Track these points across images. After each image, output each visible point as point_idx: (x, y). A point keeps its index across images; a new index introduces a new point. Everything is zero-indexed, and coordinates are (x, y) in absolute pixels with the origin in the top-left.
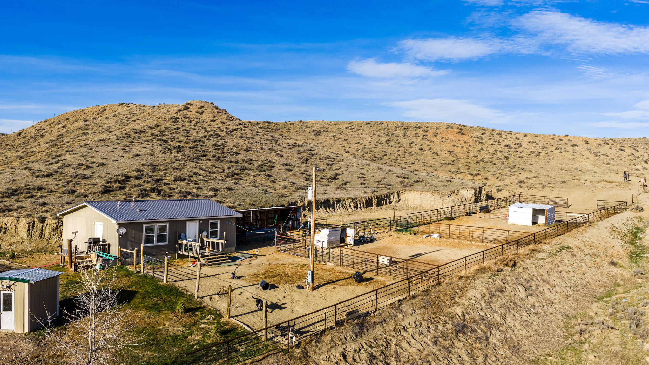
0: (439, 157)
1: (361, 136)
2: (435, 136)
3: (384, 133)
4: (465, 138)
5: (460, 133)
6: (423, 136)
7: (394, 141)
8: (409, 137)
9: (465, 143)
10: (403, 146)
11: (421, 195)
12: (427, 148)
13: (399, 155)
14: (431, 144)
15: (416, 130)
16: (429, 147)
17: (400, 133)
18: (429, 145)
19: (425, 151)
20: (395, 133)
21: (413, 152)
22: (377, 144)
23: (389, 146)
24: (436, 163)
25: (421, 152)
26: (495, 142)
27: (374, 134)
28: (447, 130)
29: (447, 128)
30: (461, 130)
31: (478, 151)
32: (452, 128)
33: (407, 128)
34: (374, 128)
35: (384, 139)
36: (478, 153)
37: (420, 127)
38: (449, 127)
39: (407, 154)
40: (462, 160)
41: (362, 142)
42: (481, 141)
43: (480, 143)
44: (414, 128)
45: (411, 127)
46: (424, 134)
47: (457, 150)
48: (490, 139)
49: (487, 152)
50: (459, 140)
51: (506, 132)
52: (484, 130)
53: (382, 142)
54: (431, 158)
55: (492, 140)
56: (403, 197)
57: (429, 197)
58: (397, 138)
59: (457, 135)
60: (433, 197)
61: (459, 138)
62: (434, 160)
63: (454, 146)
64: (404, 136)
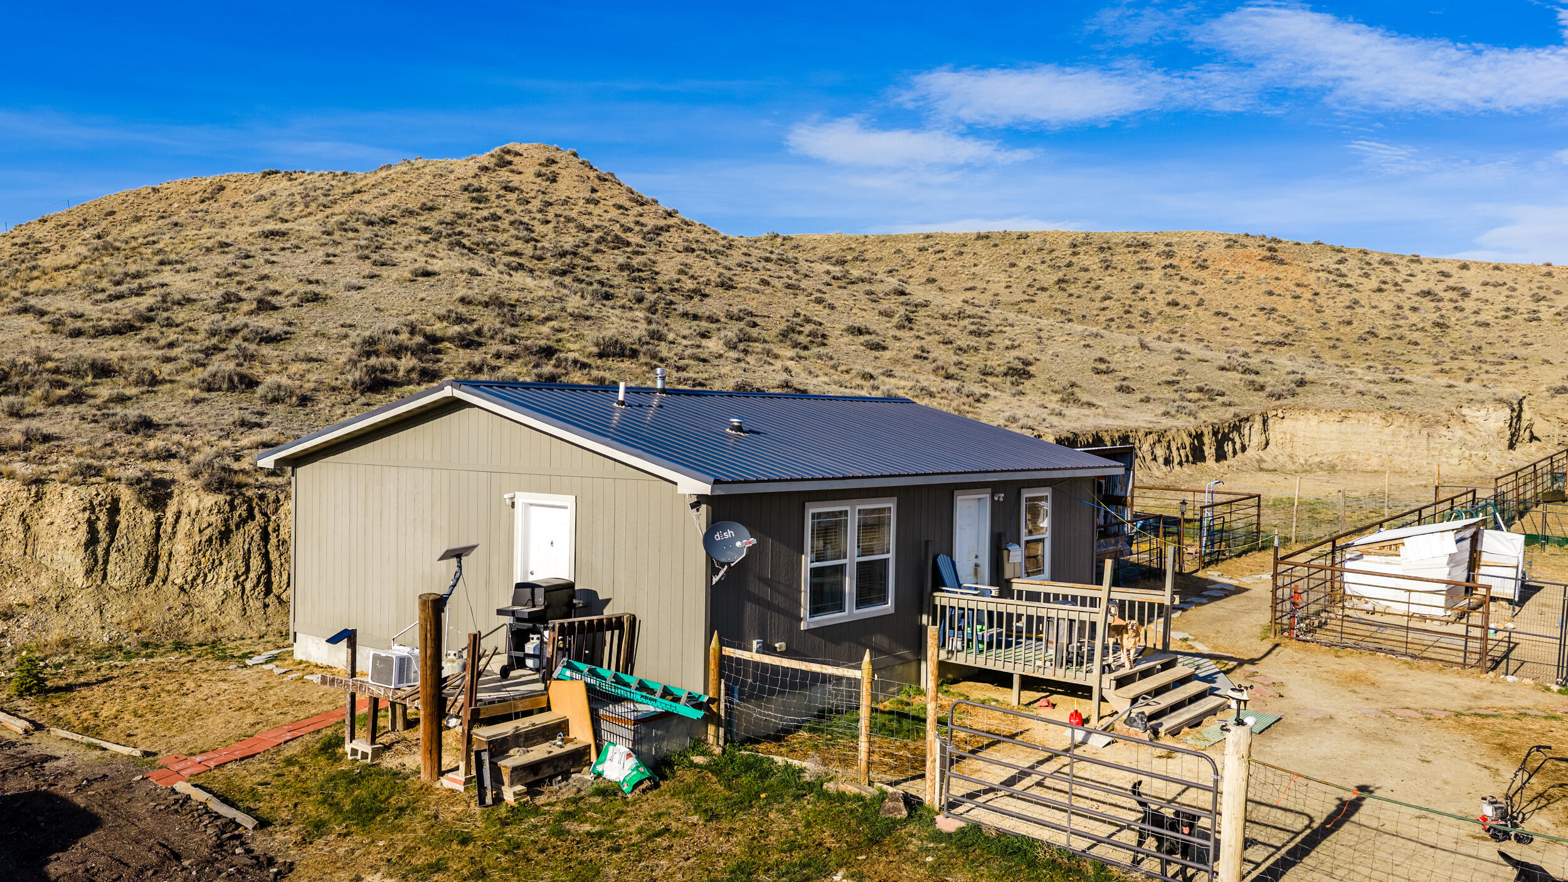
0: (1237, 324)
1: (973, 270)
2: (1203, 267)
3: (1043, 262)
4: (1292, 274)
5: (1272, 258)
6: (1164, 267)
7: (1080, 284)
8: (1122, 270)
9: (1298, 285)
10: (1115, 297)
11: (1344, 425)
12: (1191, 301)
13: (1112, 320)
14: (1198, 289)
15: (1135, 252)
16: (1196, 299)
17: (1091, 260)
18: (1193, 293)
19: (1185, 307)
20: (1074, 259)
21: (1153, 312)
22: (1031, 291)
23: (1071, 295)
24: (1239, 342)
25: (1175, 311)
26: (1385, 282)
27: (1013, 265)
28: (1231, 252)
29: (1228, 246)
30: (1273, 253)
31: (1348, 307)
32: (1245, 246)
33: (1109, 248)
34: (1004, 249)
35: (1049, 278)
36: (1348, 312)
37: (1145, 245)
38: (1231, 243)
39: (1135, 318)
40: (1312, 334)
41: (985, 285)
42: (1341, 280)
43: (1341, 285)
44: (1129, 246)
45: (1117, 244)
46: (1168, 262)
47: (1285, 306)
48: (1367, 275)
49: (1374, 311)
50: (1277, 279)
51: (1402, 257)
52: (1340, 251)
53: (1046, 285)
54: (1214, 327)
55: (1373, 277)
56: (1277, 429)
57: (1372, 429)
58: (1085, 276)
59: (1266, 264)
60: (1388, 431)
61: (1275, 274)
62: (1226, 333)
63: (1271, 293)
64: (1107, 268)
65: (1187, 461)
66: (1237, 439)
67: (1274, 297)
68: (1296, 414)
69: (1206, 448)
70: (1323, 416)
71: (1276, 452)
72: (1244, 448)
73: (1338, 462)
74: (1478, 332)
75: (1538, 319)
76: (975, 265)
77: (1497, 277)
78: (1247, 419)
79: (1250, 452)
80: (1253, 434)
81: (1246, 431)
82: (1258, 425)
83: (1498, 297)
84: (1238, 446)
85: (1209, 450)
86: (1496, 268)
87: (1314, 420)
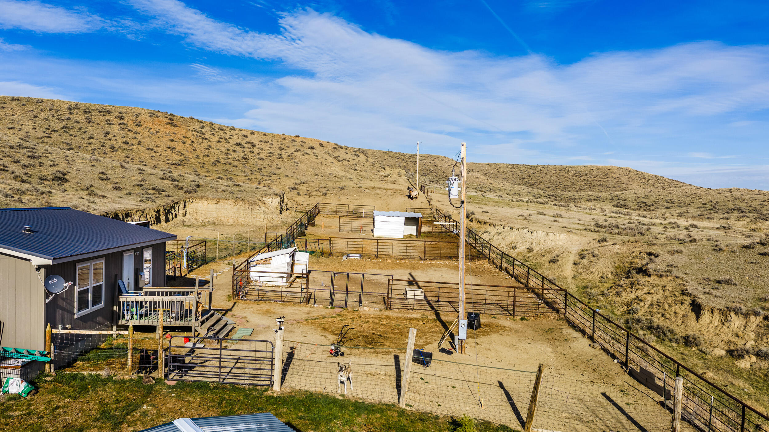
0: (158, 154)
2: (139, 125)
3: (53, 117)
4: (181, 132)
5: (171, 123)
6: (120, 124)
7: (75, 129)
8: (98, 124)
9: (184, 137)
10: (95, 137)
12: (135, 142)
13: (95, 149)
14: (138, 136)
15: (104, 115)
16: (137, 141)
17: (81, 118)
18: (135, 138)
19: (132, 145)
20: (71, 116)
21: (116, 147)
22: (48, 132)
23: (71, 135)
24: (160, 163)
25: (126, 146)
26: (221, 138)
27: (36, 117)
28: (152, 119)
29: (151, 116)
30: (172, 121)
31: (207, 149)
32: (158, 117)
33: (90, 112)
34: (29, 108)
35: (58, 126)
36: (207, 151)
37: (109, 112)
38: (152, 115)
39: (107, 149)
40: (193, 161)
41: (20, 127)
42: (203, 136)
43: (203, 138)
44: (100, 112)
45: (93, 110)
46: (121, 122)
47: (179, 147)
48: (213, 134)
49: (218, 151)
50: (175, 134)
51: (227, 127)
52: (201, 122)
53: (56, 129)
54: (147, 155)
55: (216, 135)
56: (190, 207)
57: (229, 207)
58: (79, 126)
59: (168, 126)
61: (173, 131)
62: (153, 158)
63: (172, 140)
64: (89, 122)
65: (154, 223)
66: (173, 212)
67: (174, 142)
68: (197, 200)
69: (161, 217)
70: (209, 201)
71: (190, 217)
72: (176, 216)
73: (216, 221)
74: (260, 162)
75: (282, 158)
76: (13, 115)
77: (265, 139)
78: (177, 203)
79: (179, 218)
80: (180, 209)
81: (177, 208)
82: (182, 206)
83: (266, 147)
84: (174, 215)
85: (163, 218)
86: (265, 135)
87: (205, 203)
